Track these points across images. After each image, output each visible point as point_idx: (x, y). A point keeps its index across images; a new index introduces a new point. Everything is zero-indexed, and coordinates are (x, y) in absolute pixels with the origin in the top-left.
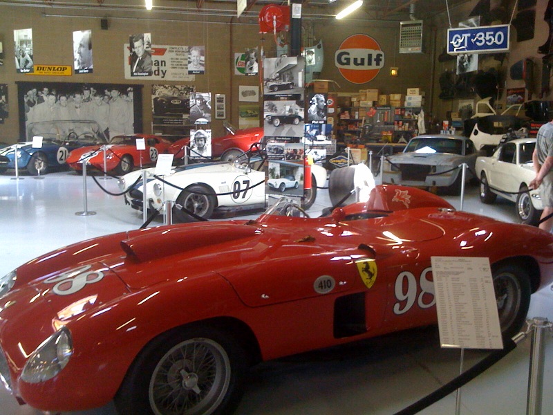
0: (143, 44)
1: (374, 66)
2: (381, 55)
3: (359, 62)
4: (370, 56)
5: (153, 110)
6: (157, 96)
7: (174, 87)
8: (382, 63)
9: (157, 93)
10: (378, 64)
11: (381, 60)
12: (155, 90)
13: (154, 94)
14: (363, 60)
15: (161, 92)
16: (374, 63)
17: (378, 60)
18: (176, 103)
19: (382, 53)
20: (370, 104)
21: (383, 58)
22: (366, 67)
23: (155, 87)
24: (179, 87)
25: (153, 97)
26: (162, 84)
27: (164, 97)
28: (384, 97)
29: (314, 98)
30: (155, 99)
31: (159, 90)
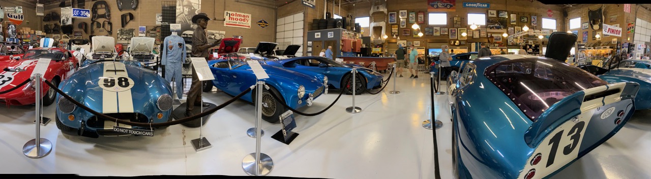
1: (20, 20)
2: (23, 16)
3: (15, 17)
8: (23, 19)
20: (28, 33)
22: (18, 19)
28: (33, 31)
29: (10, 26)
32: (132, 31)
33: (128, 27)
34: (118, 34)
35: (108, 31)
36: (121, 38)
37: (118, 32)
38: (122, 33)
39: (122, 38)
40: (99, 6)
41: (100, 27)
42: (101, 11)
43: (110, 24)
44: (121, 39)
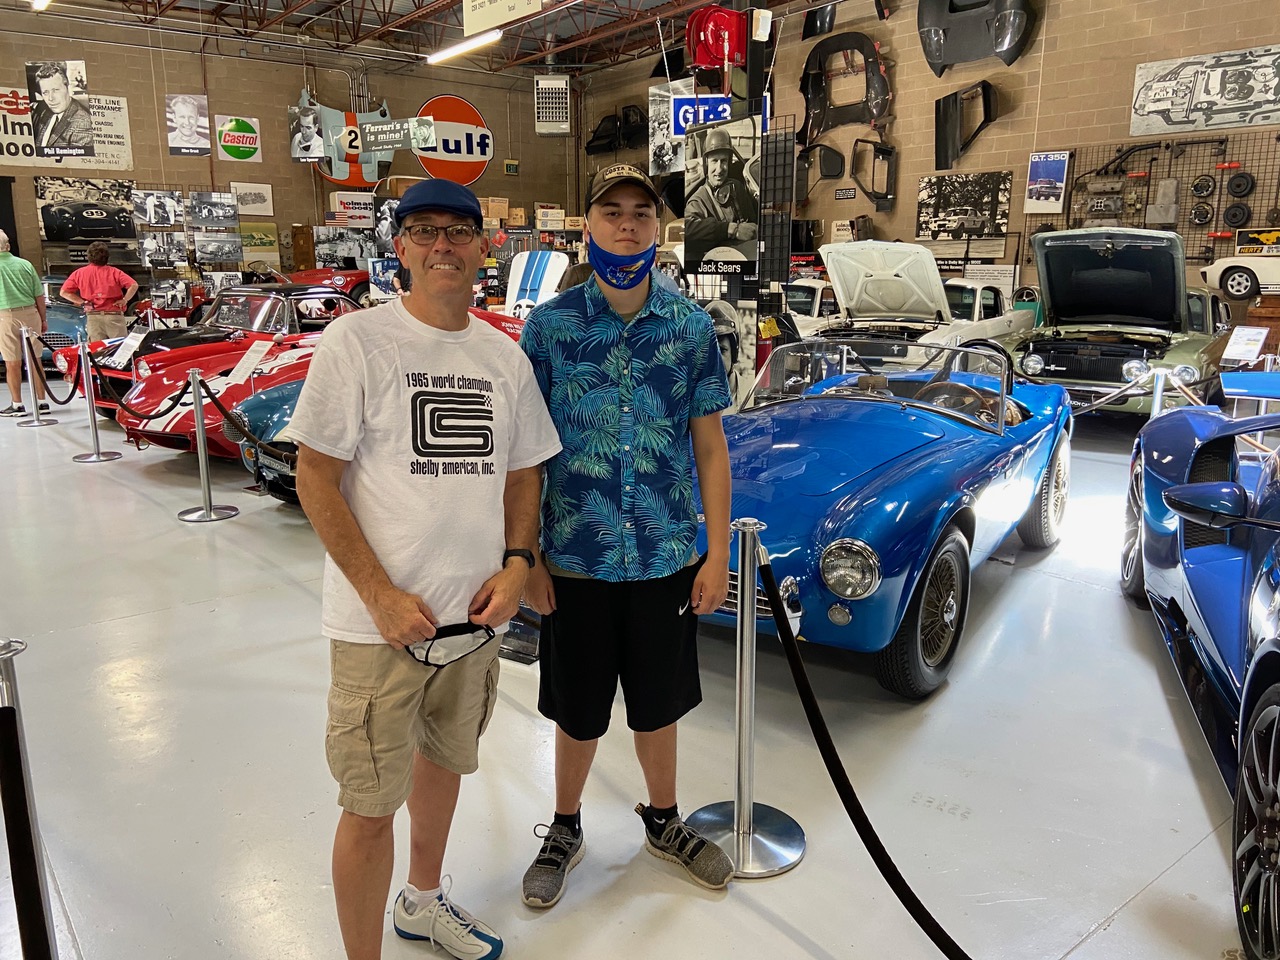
0: (66, 85)
1: (477, 156)
2: (488, 137)
3: (452, 146)
4: (469, 137)
5: (43, 233)
6: (49, 201)
7: (88, 183)
8: (490, 151)
9: (48, 195)
10: (483, 152)
11: (487, 145)
12: (43, 188)
13: (42, 197)
14: (457, 143)
15: (57, 194)
16: (477, 149)
17: (483, 145)
18: (95, 216)
19: (489, 134)
20: (496, 223)
21: (490, 141)
22: (463, 157)
23: (42, 181)
24: (100, 183)
25: (41, 203)
26: (59, 177)
27: (64, 203)
28: (520, 212)
30: (46, 209)
31: (53, 189)
32: (993, 182)
33: (973, 165)
34: (922, 205)
35: (874, 196)
36: (933, 226)
37: (924, 195)
38: (942, 203)
39: (942, 228)
40: (839, 62)
41: (839, 175)
42: (848, 89)
43: (886, 151)
44: (935, 235)
